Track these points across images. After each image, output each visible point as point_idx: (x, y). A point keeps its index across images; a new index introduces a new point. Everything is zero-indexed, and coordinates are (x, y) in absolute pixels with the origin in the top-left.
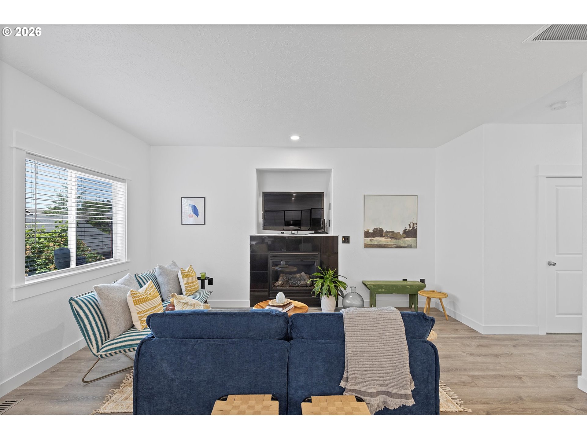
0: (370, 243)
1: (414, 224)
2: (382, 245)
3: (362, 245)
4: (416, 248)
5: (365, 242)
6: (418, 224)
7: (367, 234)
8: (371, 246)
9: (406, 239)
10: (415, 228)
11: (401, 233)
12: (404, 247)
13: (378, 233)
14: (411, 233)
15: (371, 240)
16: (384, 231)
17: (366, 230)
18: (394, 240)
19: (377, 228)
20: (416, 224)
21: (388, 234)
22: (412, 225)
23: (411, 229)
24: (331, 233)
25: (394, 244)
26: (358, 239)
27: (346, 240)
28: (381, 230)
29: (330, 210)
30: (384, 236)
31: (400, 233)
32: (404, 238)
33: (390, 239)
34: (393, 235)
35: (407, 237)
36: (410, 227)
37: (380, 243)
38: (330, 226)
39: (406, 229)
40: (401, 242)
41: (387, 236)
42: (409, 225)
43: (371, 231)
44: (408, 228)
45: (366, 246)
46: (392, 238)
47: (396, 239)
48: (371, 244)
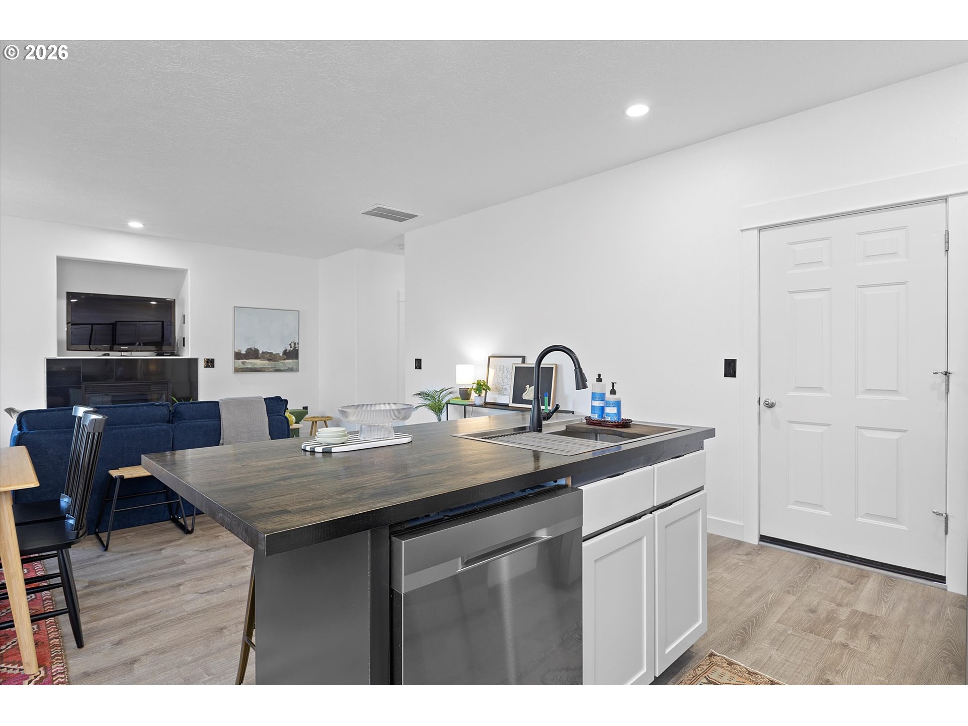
0: (242, 366)
1: (295, 343)
2: (257, 369)
3: (232, 369)
4: (298, 371)
5: (236, 366)
6: (299, 344)
7: (238, 356)
8: (244, 370)
9: (287, 361)
10: (297, 348)
11: (281, 355)
12: (284, 371)
13: (253, 354)
14: (292, 354)
15: (243, 363)
16: (260, 352)
17: (236, 351)
18: (272, 362)
19: (251, 348)
20: (298, 344)
21: (264, 355)
22: (293, 345)
23: (291, 349)
24: (187, 353)
25: (272, 368)
26: (225, 362)
27: (210, 363)
28: (257, 351)
29: (184, 323)
30: (260, 358)
31: (279, 354)
32: (284, 360)
33: (267, 362)
34: (271, 357)
35: (288, 359)
36: (291, 347)
37: (254, 366)
38: (184, 345)
39: (286, 350)
40: (281, 364)
41: (264, 358)
42: (290, 344)
43: (243, 352)
44: (289, 348)
45: (237, 370)
46: (269, 360)
47: (275, 361)
48: (244, 368)
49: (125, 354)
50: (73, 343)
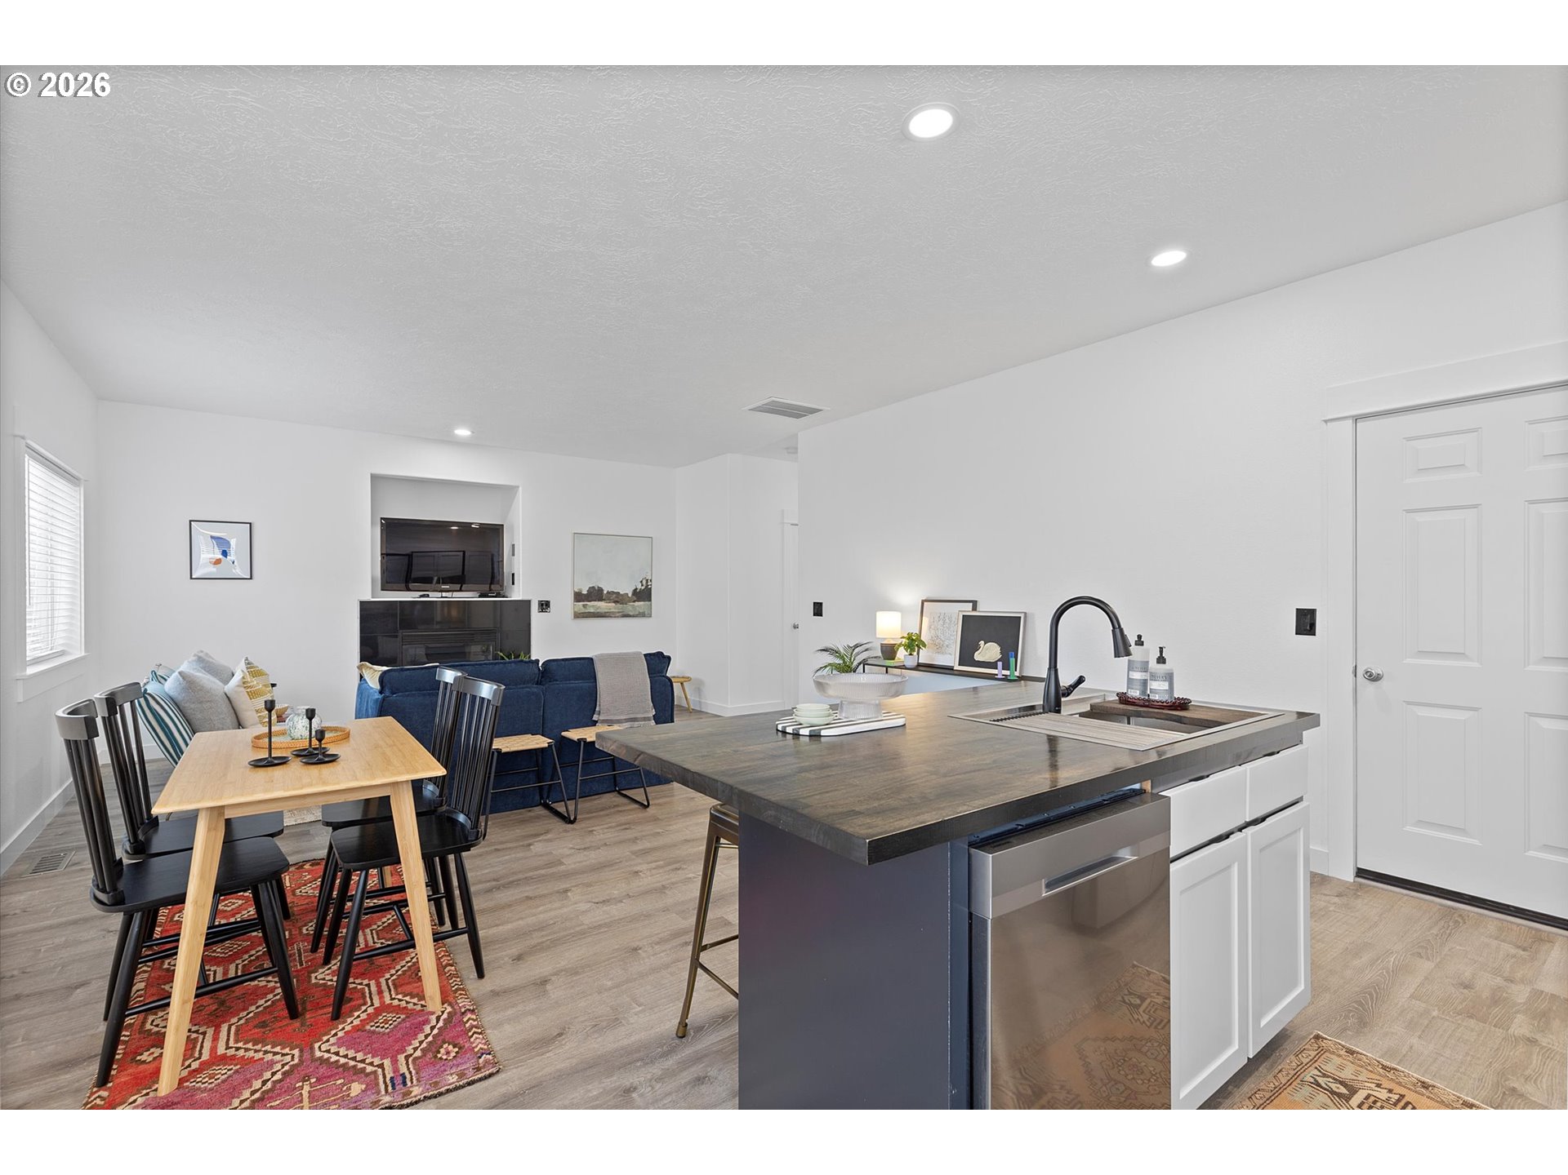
0: (583, 610)
1: (647, 580)
2: (602, 613)
3: (571, 614)
4: (651, 616)
5: (576, 610)
6: (653, 581)
7: (579, 597)
8: (585, 615)
9: (637, 603)
10: (650, 587)
11: (630, 595)
12: (633, 616)
13: (596, 594)
14: (644, 594)
15: (584, 606)
16: (605, 592)
17: (576, 590)
18: (619, 606)
19: (593, 587)
20: (651, 581)
21: (610, 595)
22: (644, 582)
23: (643, 588)
24: (517, 594)
25: (619, 612)
26: (564, 605)
27: (544, 606)
28: (601, 590)
29: (513, 555)
30: (604, 600)
31: (627, 594)
32: (634, 601)
33: (614, 604)
34: (617, 598)
35: (638, 600)
36: (642, 585)
37: (598, 611)
38: (513, 583)
39: (636, 589)
40: (630, 608)
41: (609, 599)
42: (641, 582)
43: (585, 592)
44: (639, 587)
45: (577, 616)
46: (616, 602)
47: (622, 604)
48: (585, 613)
49: (444, 594)
50: (390, 580)
